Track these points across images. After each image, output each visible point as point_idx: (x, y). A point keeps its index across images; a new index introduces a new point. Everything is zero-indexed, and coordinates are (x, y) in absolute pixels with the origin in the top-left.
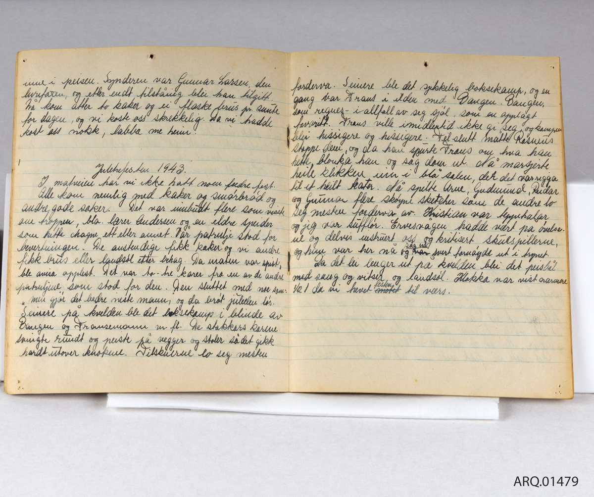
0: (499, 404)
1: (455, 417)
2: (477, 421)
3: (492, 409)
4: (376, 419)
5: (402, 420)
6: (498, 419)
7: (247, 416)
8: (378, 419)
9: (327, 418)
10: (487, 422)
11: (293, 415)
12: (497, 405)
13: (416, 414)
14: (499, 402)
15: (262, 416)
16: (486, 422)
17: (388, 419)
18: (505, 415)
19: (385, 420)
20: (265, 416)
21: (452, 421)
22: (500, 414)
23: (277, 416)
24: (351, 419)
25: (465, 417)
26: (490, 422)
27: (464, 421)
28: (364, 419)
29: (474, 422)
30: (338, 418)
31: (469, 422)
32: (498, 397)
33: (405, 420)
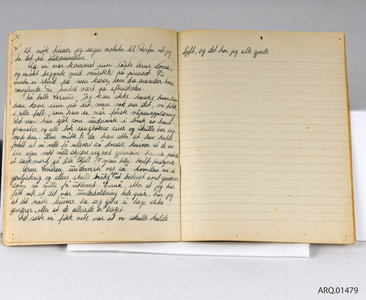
1: (283, 256)
2: (296, 258)
3: (305, 250)
4: (233, 257)
6: (309, 257)
7: (154, 255)
8: (235, 257)
9: (203, 257)
12: (308, 248)
13: (258, 254)
14: (309, 246)
15: (163, 255)
16: (301, 259)
17: (241, 257)
18: (313, 254)
19: (239, 257)
20: (165, 255)
21: (281, 258)
22: (310, 252)
23: (172, 256)
24: (218, 257)
25: (289, 256)
26: (304, 259)
27: (288, 258)
28: (226, 257)
29: (294, 259)
30: (210, 257)
31: (291, 259)
32: (309, 243)
33: (252, 258)
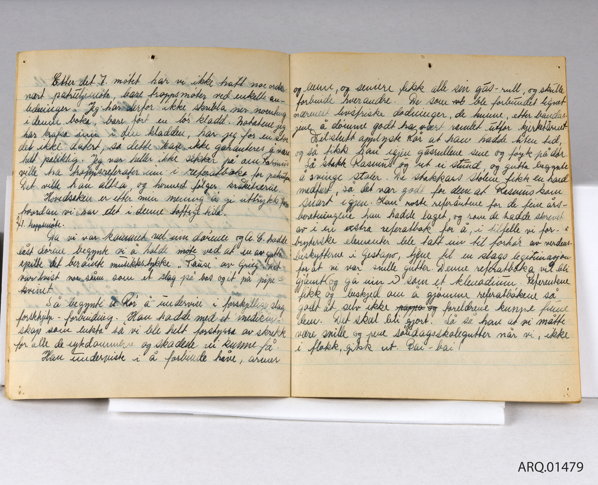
0: (504, 409)
1: (461, 423)
3: (498, 414)
4: (380, 424)
5: (406, 425)
6: (504, 424)
9: (330, 423)
10: (493, 427)
11: (296, 420)
13: (421, 419)
14: (504, 407)
15: (265, 421)
18: (511, 419)
20: (268, 421)
22: (506, 418)
25: (471, 422)
26: (495, 427)
27: (469, 426)
29: (480, 427)
31: (475, 427)
32: (504, 401)
